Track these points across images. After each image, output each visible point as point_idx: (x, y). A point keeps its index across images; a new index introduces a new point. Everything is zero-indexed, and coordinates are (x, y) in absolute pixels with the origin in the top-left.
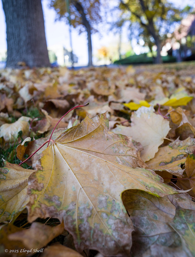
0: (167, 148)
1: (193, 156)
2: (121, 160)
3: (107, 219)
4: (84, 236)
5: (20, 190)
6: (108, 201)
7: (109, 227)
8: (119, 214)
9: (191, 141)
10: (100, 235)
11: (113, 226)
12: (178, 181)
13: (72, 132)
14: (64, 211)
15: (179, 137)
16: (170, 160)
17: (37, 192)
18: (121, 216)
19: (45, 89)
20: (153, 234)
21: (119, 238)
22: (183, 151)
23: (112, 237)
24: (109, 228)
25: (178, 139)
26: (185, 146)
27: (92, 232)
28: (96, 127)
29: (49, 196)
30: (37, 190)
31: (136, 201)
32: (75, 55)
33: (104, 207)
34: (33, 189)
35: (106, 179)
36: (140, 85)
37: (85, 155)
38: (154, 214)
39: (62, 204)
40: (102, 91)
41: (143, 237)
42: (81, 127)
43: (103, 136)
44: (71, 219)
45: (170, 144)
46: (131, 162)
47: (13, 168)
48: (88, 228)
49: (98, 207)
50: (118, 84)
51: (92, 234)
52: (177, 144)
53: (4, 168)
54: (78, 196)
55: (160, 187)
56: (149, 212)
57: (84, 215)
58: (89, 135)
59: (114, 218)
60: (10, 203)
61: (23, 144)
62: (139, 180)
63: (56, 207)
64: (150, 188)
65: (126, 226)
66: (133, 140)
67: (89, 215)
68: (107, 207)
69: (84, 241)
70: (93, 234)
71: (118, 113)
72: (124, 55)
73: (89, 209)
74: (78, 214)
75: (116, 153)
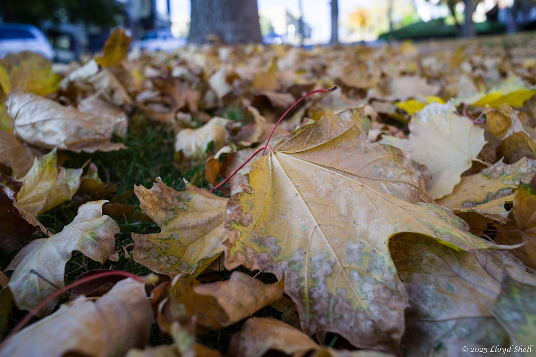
0: (478, 178)
1: (530, 187)
2: (389, 189)
3: (360, 283)
4: (317, 307)
5: (209, 230)
6: (364, 250)
7: (364, 296)
8: (383, 274)
9: (528, 166)
10: (346, 309)
11: (371, 295)
12: (497, 234)
13: (304, 135)
14: (285, 263)
15: (503, 157)
16: (484, 197)
17: (240, 227)
18: (385, 279)
19: (254, 76)
20: (444, 316)
21: (380, 317)
22: (511, 183)
23: (369, 313)
24: (362, 298)
25: (501, 161)
26: (515, 175)
27: (332, 301)
28: (345, 129)
29: (261, 236)
30: (241, 223)
31: (414, 259)
32: (307, 24)
33: (355, 261)
34: (235, 221)
35: (360, 214)
36: (429, 73)
37: (325, 173)
38: (449, 283)
39: (282, 251)
40: (356, 80)
41: (426, 321)
42: (320, 128)
43: (358, 145)
44: (297, 277)
45: (484, 170)
46: (407, 193)
47: (201, 194)
48: (325, 295)
49: (345, 260)
50: (386, 69)
51: (331, 306)
52: (498, 171)
53: (186, 192)
54: (310, 240)
55: (462, 235)
56: (439, 278)
57: (319, 271)
58: (333, 143)
59: (373, 281)
60: (191, 249)
61: (217, 156)
62: (422, 220)
63: (272, 255)
64: (441, 235)
65: (394, 297)
66: (413, 160)
67: (329, 273)
68: (361, 261)
69: (317, 317)
70: (334, 306)
71: (385, 119)
72: (399, 22)
73: (329, 262)
74: (309, 268)
75: (381, 177)
